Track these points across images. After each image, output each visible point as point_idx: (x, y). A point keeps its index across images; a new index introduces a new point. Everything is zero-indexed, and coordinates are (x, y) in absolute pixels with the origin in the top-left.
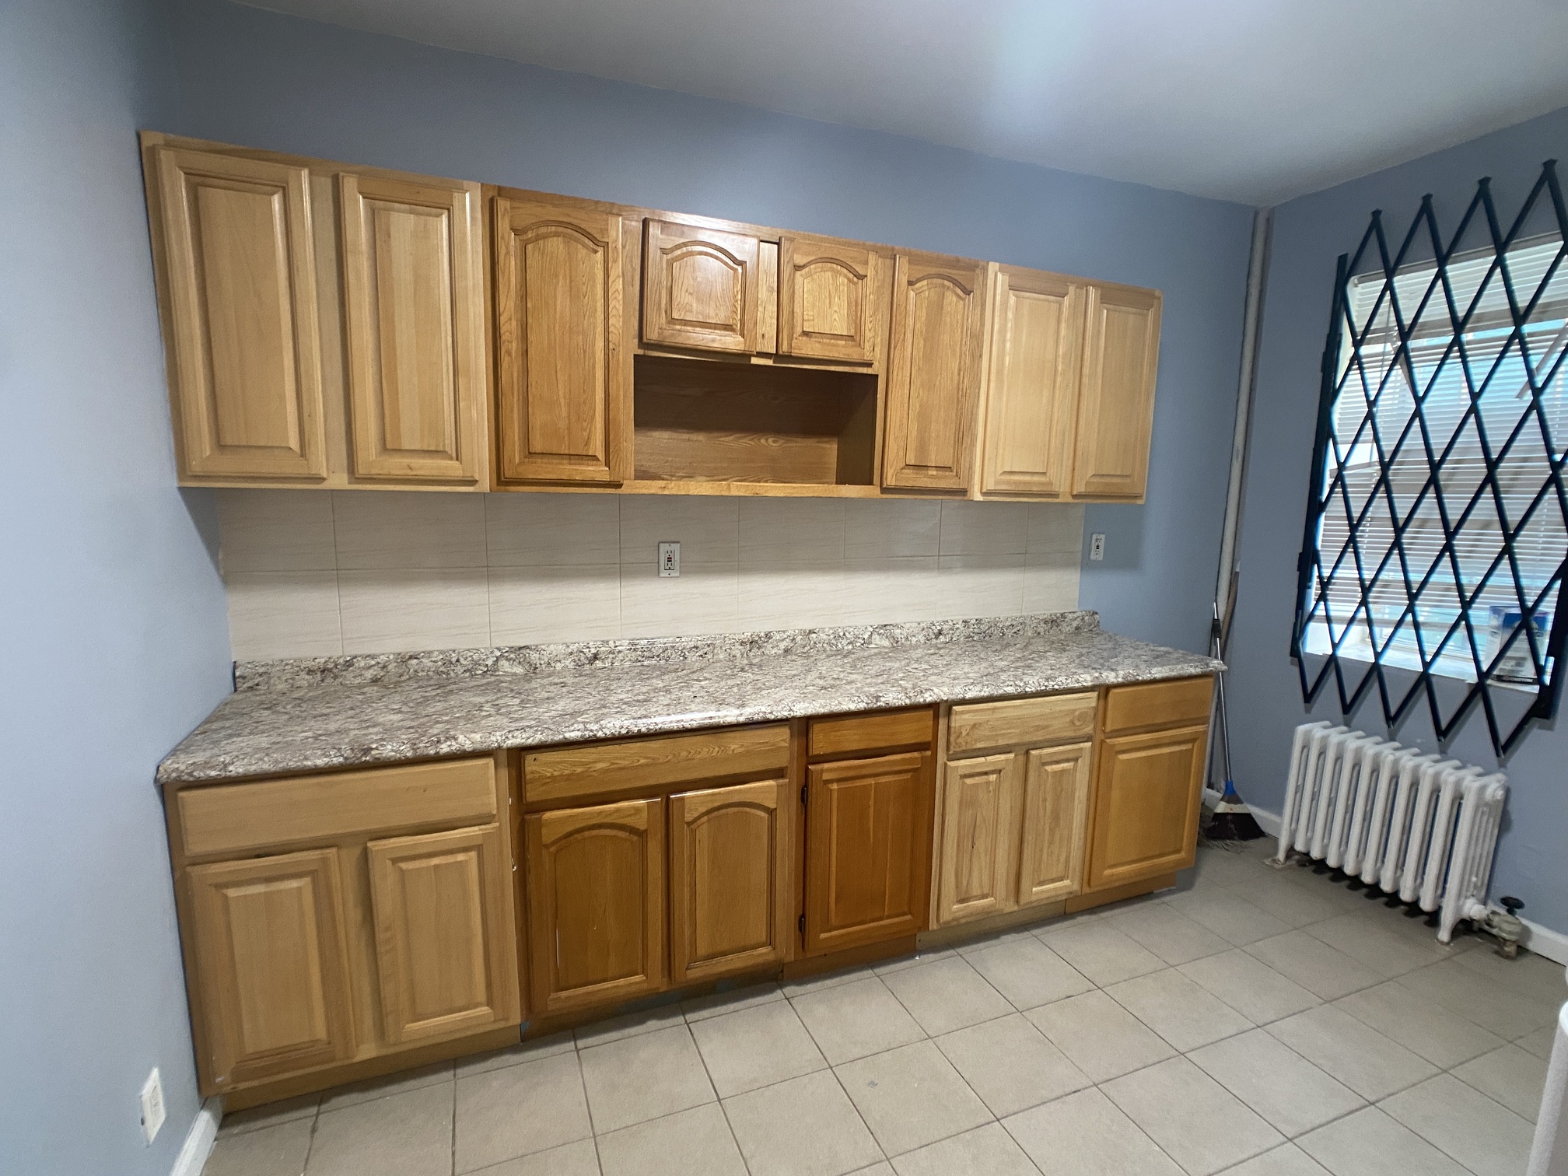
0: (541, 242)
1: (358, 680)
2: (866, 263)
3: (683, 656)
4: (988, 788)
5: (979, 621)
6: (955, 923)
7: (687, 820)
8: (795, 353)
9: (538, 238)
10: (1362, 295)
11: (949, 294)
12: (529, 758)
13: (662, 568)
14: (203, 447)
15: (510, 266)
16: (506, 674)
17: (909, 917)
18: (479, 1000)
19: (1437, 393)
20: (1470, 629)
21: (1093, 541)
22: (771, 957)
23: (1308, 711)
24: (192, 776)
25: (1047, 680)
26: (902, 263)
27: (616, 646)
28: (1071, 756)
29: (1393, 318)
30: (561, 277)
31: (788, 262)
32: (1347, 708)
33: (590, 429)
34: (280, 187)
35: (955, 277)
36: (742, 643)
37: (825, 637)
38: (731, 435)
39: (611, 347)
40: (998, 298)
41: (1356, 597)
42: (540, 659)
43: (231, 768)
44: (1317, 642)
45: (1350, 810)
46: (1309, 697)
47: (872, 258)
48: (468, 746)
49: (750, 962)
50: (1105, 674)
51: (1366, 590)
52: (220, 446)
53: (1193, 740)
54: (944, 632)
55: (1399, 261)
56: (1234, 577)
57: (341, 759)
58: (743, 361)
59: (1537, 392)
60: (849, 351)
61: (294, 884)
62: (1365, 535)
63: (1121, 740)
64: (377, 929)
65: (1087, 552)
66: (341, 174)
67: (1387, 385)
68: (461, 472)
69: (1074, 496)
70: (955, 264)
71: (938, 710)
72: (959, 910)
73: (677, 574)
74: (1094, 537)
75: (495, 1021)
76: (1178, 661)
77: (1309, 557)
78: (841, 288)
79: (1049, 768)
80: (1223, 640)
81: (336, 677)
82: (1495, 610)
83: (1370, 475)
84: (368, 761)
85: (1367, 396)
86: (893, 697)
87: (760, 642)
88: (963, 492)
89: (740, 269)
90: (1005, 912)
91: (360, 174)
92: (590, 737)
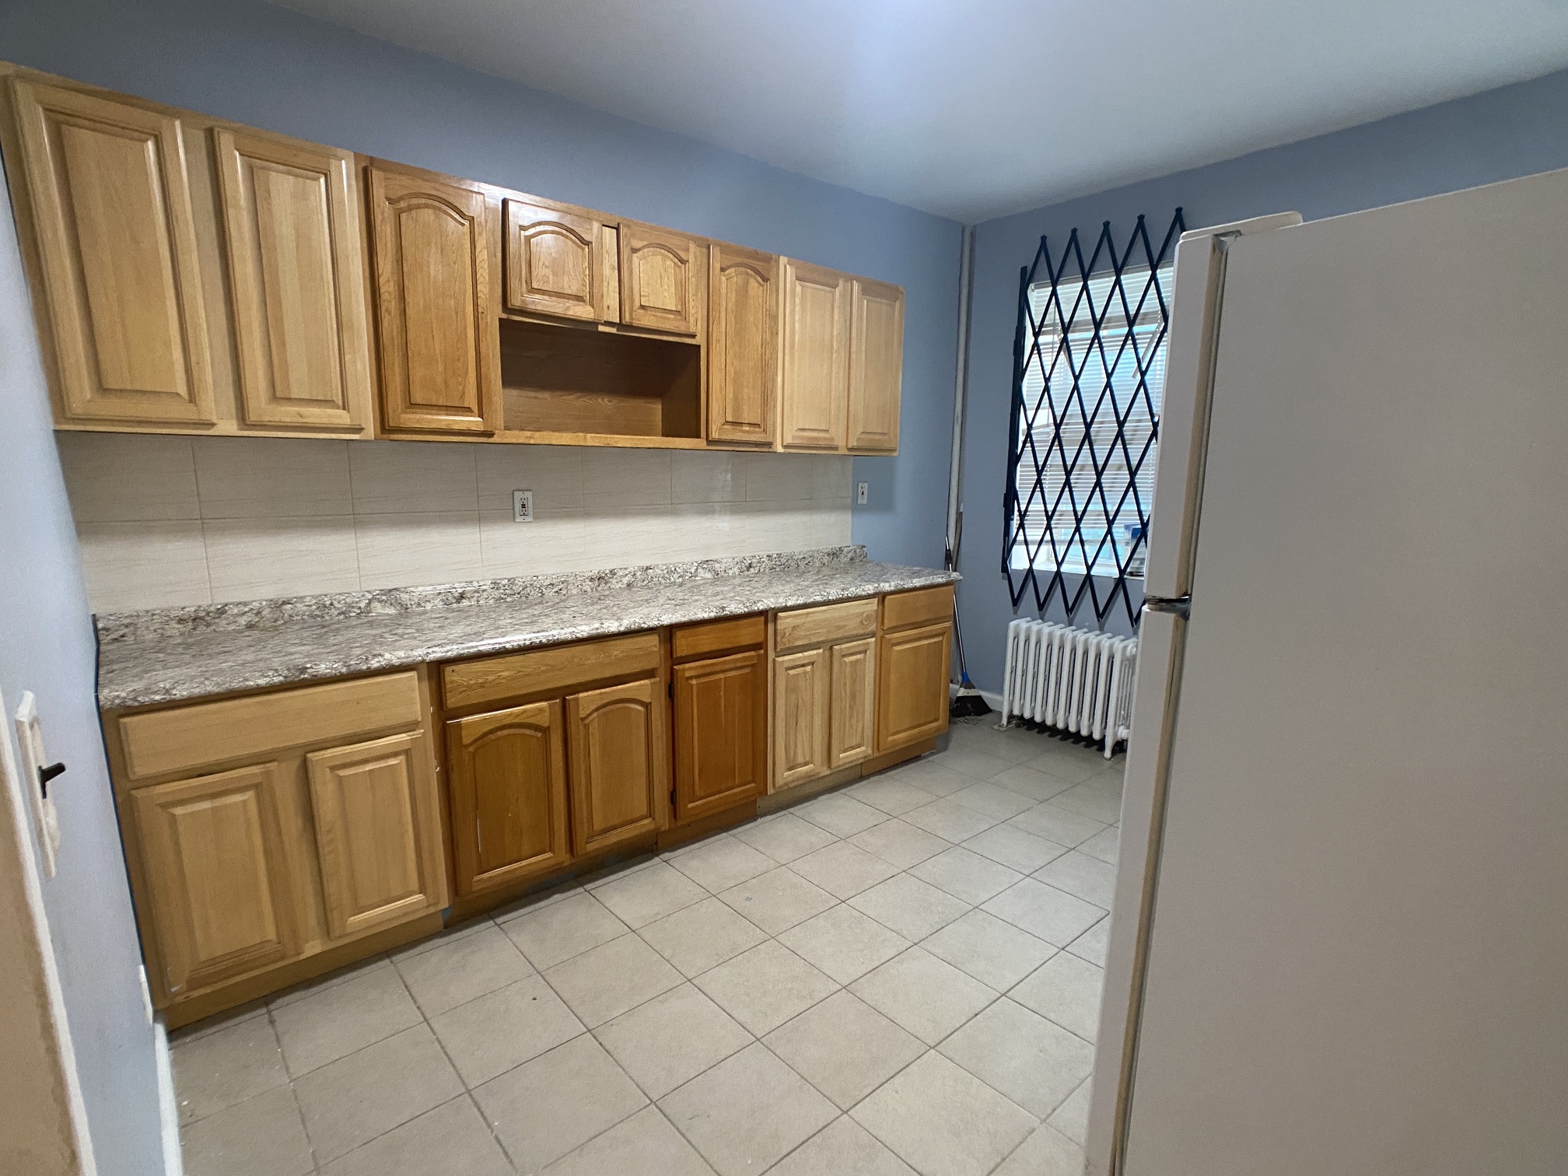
0: (413, 212)
1: (232, 627)
2: (687, 250)
3: (541, 593)
4: (805, 676)
5: (779, 555)
6: (786, 788)
7: (581, 716)
8: (636, 323)
9: (410, 209)
10: (1038, 297)
11: (752, 280)
12: (449, 669)
13: (517, 514)
14: (81, 392)
15: (385, 232)
16: (379, 615)
17: (753, 785)
18: (412, 889)
19: (1087, 373)
20: (1113, 542)
21: (860, 488)
22: (652, 827)
23: (1015, 613)
24: (137, 701)
25: (843, 590)
26: (715, 252)
27: (480, 586)
28: (862, 649)
29: (1057, 317)
30: (433, 245)
31: (627, 245)
32: (1041, 606)
33: (465, 384)
34: (152, 135)
35: (757, 267)
36: (592, 580)
37: (660, 572)
38: (572, 394)
39: (480, 311)
40: (788, 286)
41: (1043, 524)
42: (410, 600)
43: (174, 692)
44: (1019, 561)
45: (1047, 678)
46: (1016, 602)
47: (692, 246)
48: (396, 662)
49: (637, 832)
50: (882, 585)
51: (1049, 518)
52: (102, 388)
53: (942, 634)
54: (754, 565)
55: (1059, 276)
56: (959, 515)
57: (281, 678)
58: (589, 328)
59: (1143, 374)
60: (677, 324)
61: (238, 798)
62: (1047, 478)
63: (895, 635)
64: (318, 832)
65: (855, 499)
66: (216, 130)
67: (1056, 366)
68: (349, 420)
69: (850, 449)
70: (755, 255)
71: (768, 616)
72: (790, 775)
73: (532, 520)
74: (860, 485)
75: (428, 906)
76: (929, 574)
77: (1011, 495)
78: (670, 269)
79: (848, 659)
80: (954, 564)
81: (208, 625)
82: (1127, 527)
83: (1048, 433)
84: (306, 678)
85: (1044, 374)
86: (734, 608)
87: (606, 578)
88: (769, 444)
89: (586, 247)
90: (822, 775)
91: (235, 131)
92: (500, 648)
